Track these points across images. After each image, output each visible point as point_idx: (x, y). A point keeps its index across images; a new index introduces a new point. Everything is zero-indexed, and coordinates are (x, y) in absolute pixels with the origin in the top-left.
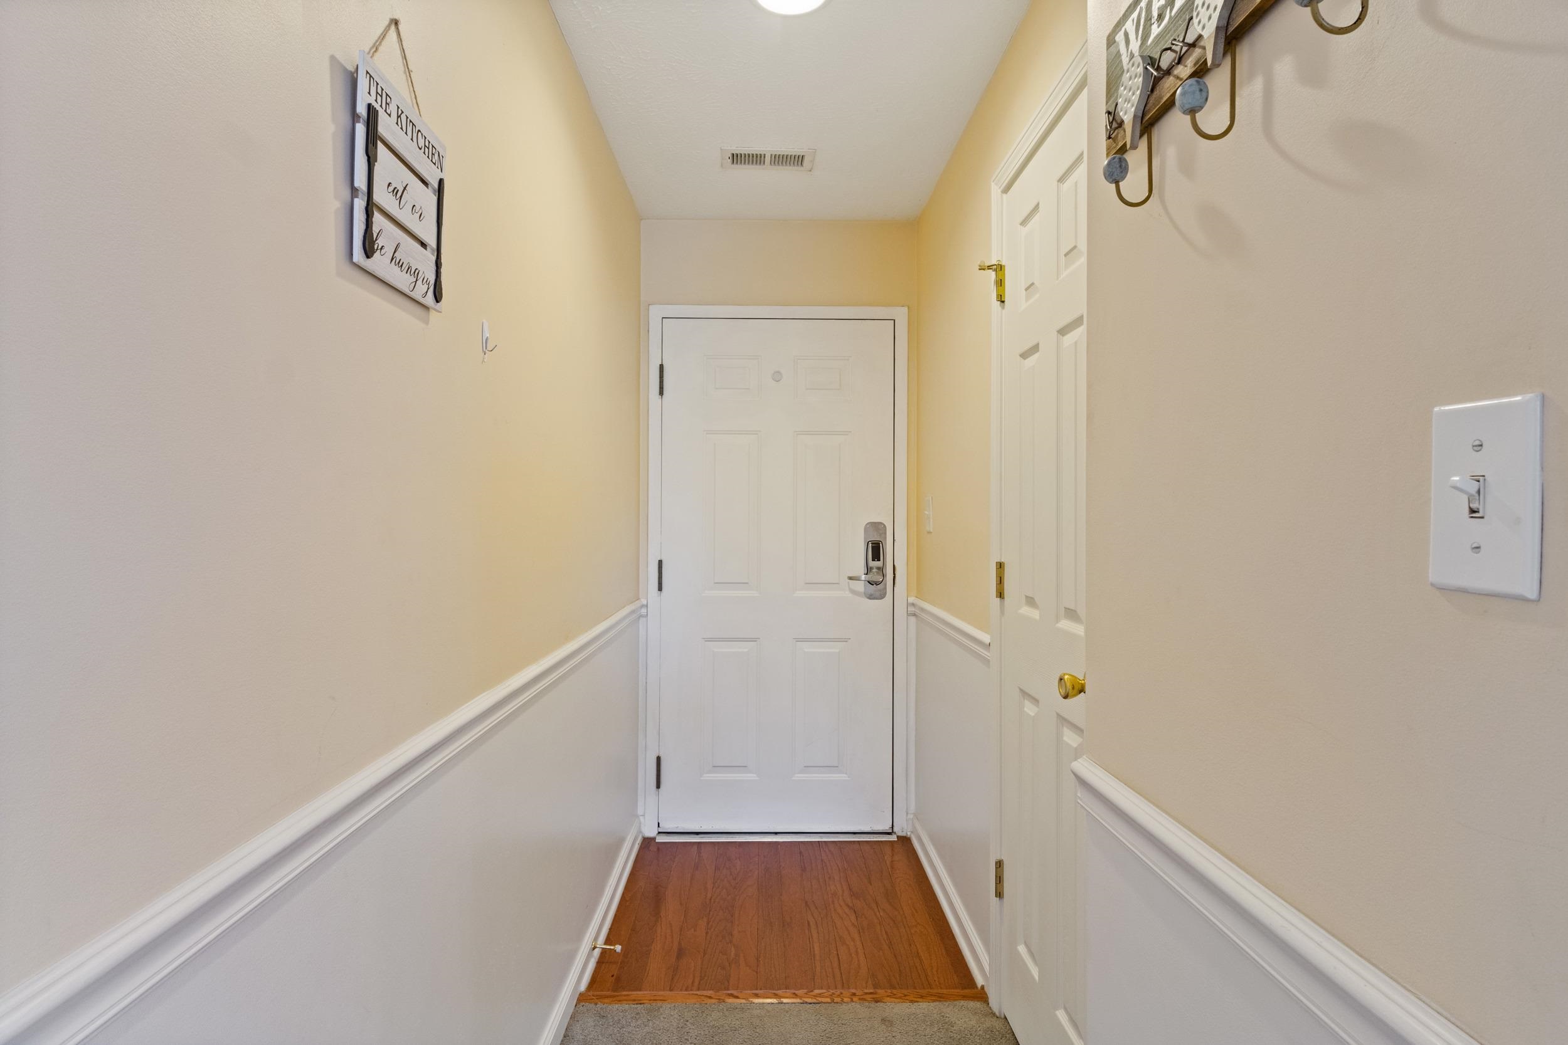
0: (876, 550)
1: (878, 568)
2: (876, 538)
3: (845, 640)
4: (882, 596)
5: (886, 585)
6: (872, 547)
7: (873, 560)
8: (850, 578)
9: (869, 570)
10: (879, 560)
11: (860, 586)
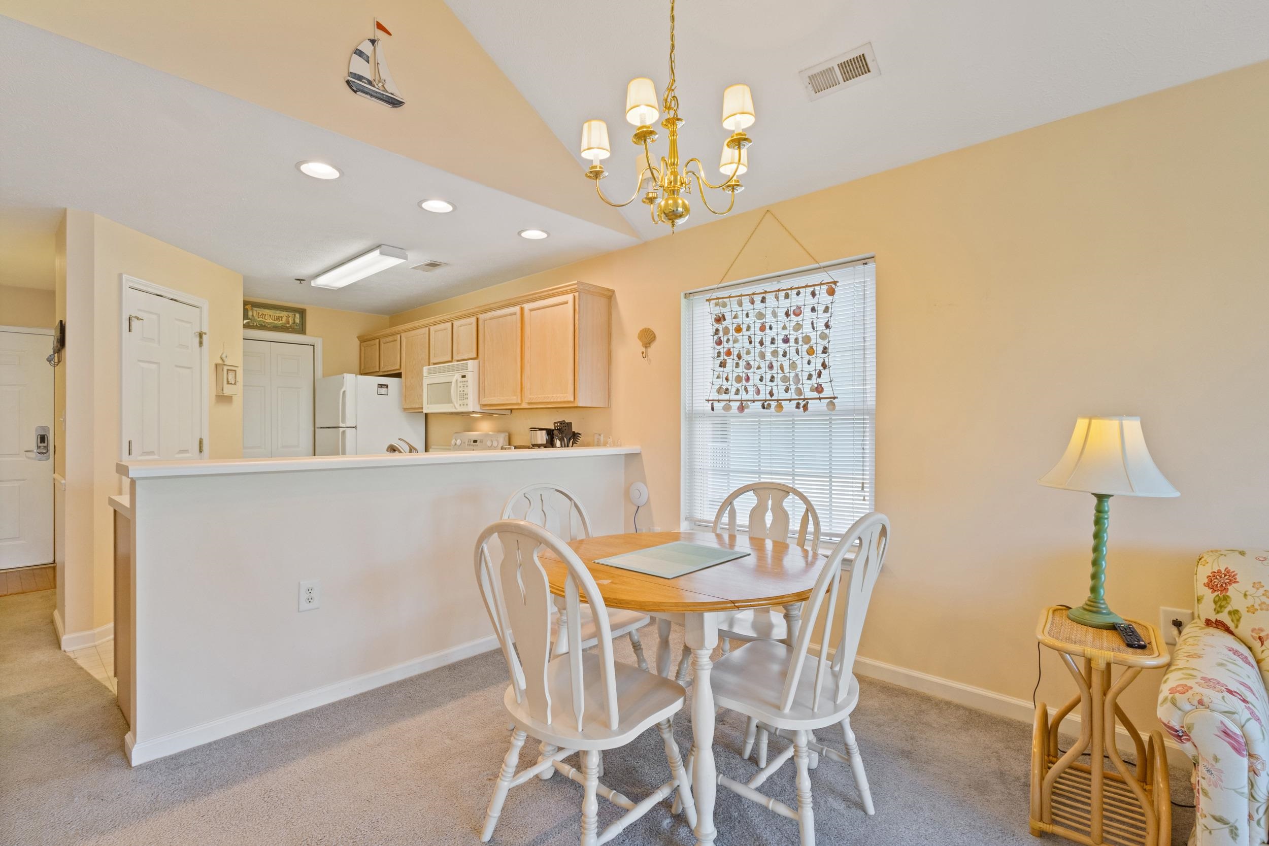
0: (43, 439)
1: (44, 447)
2: (43, 433)
3: (24, 480)
4: (48, 459)
5: (49, 454)
6: (40, 437)
7: (41, 443)
8: (26, 451)
9: (39, 447)
10: (44, 443)
11: (33, 455)
